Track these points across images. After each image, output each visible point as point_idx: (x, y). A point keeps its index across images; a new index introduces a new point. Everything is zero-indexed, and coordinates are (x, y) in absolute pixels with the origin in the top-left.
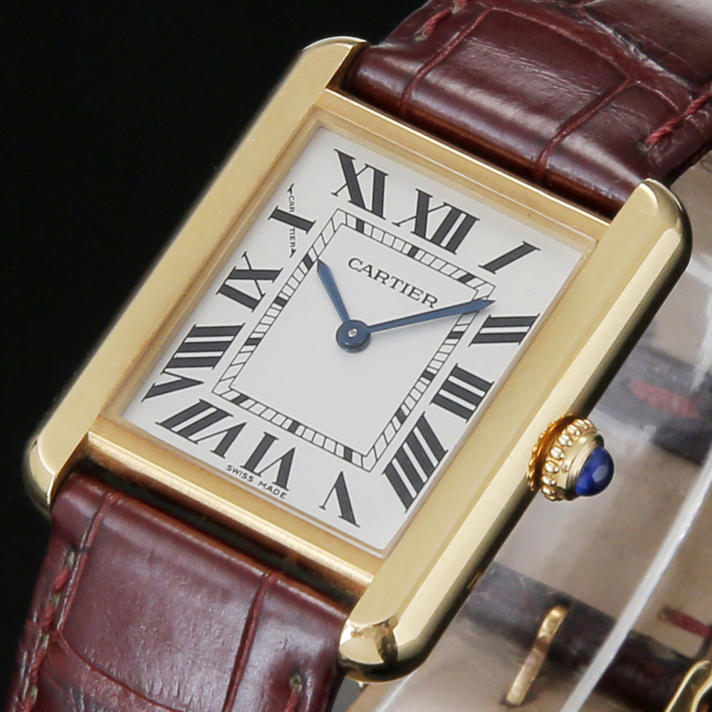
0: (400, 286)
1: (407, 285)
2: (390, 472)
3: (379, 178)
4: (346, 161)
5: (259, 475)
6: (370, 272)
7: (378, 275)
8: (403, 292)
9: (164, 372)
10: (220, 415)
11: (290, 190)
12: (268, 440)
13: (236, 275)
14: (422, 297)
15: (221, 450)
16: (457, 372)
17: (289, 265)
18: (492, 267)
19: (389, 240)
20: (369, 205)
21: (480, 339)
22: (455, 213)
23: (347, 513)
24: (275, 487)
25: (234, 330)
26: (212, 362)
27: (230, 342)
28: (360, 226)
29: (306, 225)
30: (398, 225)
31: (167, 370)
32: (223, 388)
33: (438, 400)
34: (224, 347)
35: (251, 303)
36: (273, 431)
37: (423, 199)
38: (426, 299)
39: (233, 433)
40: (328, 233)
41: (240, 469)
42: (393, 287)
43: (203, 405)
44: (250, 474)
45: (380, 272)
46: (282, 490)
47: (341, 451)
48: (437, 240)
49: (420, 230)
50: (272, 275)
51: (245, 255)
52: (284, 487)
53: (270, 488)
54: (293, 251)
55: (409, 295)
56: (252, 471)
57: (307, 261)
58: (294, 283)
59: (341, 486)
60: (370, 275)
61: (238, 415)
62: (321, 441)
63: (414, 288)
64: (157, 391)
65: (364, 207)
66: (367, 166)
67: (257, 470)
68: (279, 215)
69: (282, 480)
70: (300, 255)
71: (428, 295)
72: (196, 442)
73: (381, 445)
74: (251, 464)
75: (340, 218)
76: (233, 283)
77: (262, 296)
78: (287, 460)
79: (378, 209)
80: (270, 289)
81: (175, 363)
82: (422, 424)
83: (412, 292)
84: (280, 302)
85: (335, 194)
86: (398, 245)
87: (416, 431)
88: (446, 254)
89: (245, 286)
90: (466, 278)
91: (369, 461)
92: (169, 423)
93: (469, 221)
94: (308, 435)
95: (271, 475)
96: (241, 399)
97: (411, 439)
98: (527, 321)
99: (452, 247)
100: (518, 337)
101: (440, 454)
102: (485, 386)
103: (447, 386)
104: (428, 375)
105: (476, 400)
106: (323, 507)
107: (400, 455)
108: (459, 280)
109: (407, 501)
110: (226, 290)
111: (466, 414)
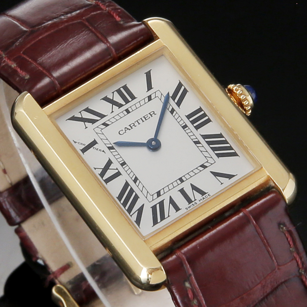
0: (140, 121)
1: (141, 119)
2: (219, 155)
3: (88, 110)
4: (74, 118)
5: (195, 200)
6: (128, 129)
7: (131, 127)
8: (143, 121)
9: (131, 216)
10: (161, 204)
11: (75, 142)
12: (182, 191)
13: (102, 175)
14: (149, 116)
15: (177, 209)
16: (189, 117)
17: (109, 155)
18: (150, 87)
19: (117, 117)
20: (98, 118)
21: (179, 104)
22: (119, 91)
23: (230, 177)
24: (204, 196)
25: (127, 185)
26: (136, 198)
27: (131, 188)
28: (106, 125)
29: (94, 143)
30: (112, 112)
31: (131, 214)
32: (150, 198)
33: (197, 128)
34: (132, 191)
35: (118, 174)
36: (180, 187)
37: (106, 99)
38: (151, 115)
39: (172, 201)
40: (102, 137)
41: (189, 205)
42: (139, 124)
43: (154, 208)
44: (193, 203)
45: (130, 125)
46: (207, 195)
47: (201, 169)
48: (127, 101)
49: (120, 106)
50: (109, 163)
51: (95, 169)
52: (206, 193)
53: (203, 198)
54: (103, 151)
55: (146, 120)
56: (193, 202)
57: (110, 148)
58: (117, 157)
59: (216, 174)
60: (130, 130)
61: (166, 198)
62: (193, 173)
63: (144, 117)
64: (138, 221)
65: (98, 120)
66: (80, 112)
67: (193, 200)
68: (84, 150)
69: (202, 193)
70: (107, 150)
71: (150, 114)
72: (169, 216)
73: (206, 154)
74: (189, 201)
75: (98, 130)
76: (105, 177)
77: (117, 169)
78: (194, 188)
79: (102, 116)
80: (115, 165)
81: (129, 210)
82: (205, 137)
83: (145, 118)
84: (123, 164)
85: (86, 128)
86: (121, 115)
87: (207, 140)
88: (135, 101)
89: (109, 174)
90: (150, 98)
91: (211, 161)
92: (155, 222)
93: (125, 88)
94: (188, 177)
95: (198, 196)
96: (159, 194)
97: (209, 143)
98: (180, 85)
99: (133, 98)
100: (185, 91)
101: (220, 136)
102: (200, 110)
103: (193, 122)
104: (185, 127)
105: (205, 115)
106: (222, 184)
107: (214, 149)
108: (149, 101)
109: (235, 154)
110: (107, 181)
111: (209, 121)
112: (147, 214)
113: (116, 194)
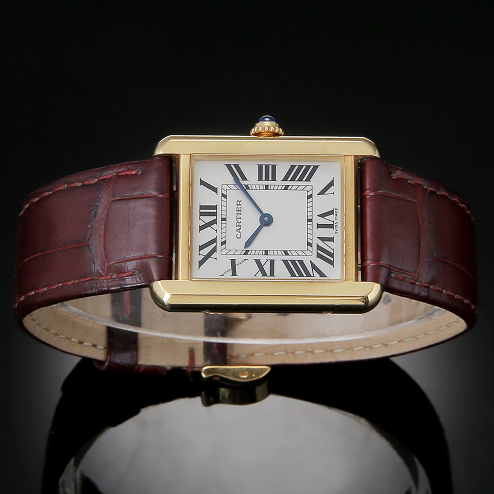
0: (239, 216)
1: (237, 214)
2: (308, 180)
3: (202, 248)
4: (201, 263)
5: (333, 222)
6: (239, 229)
7: (239, 226)
8: (240, 214)
9: (314, 276)
10: (319, 248)
11: (222, 275)
12: (319, 226)
13: (264, 274)
14: (239, 206)
15: (331, 239)
16: (260, 179)
17: (251, 258)
18: (215, 190)
19: (224, 230)
20: (214, 245)
21: (244, 178)
22: (202, 214)
23: (331, 184)
24: (335, 214)
25: (285, 262)
26: (301, 262)
27: (290, 261)
28: (224, 243)
29: (233, 262)
30: (216, 231)
31: (312, 276)
32: (308, 253)
33: (274, 179)
34: (293, 262)
35: (272, 262)
36: (315, 226)
37: (202, 228)
38: (239, 205)
39: (323, 239)
40: (232, 252)
41: (335, 229)
42: (240, 218)
43: (319, 256)
44: (335, 225)
45: (237, 226)
46: (335, 210)
47: (310, 200)
48: (215, 214)
49: (215, 222)
50: (258, 262)
51: (255, 276)
52: (333, 210)
53: (336, 215)
54: (245, 260)
55: (241, 211)
56: (333, 225)
57: (246, 253)
58: (257, 253)
59: (322, 193)
61: (316, 242)
62: (310, 208)
63: (237, 211)
64: (322, 274)
65: (216, 246)
66: (199, 254)
67: (332, 223)
68: (234, 274)
69: (331, 213)
70: (246, 257)
71: (237, 205)
72: (333, 250)
73: (301, 188)
74: (331, 226)
75: (224, 252)
76: (268, 273)
77: (267, 260)
78: (323, 216)
79: (214, 241)
80: (263, 259)
81: (308, 275)
82: (285, 179)
83: (239, 211)
84: (266, 253)
85: (216, 259)
86: (224, 226)
87: (289, 179)
88: (219, 208)
89: (267, 268)
90: (224, 196)
91: (309, 188)
92: (332, 263)
93: (202, 207)
94: (310, 214)
95: (331, 217)
96: (310, 244)
97: (293, 179)
98: (229, 166)
99: (215, 207)
100: (237, 166)
101: (293, 167)
102: (260, 167)
103: (267, 179)
104: (267, 187)
105: (267, 167)
106: (333, 193)
107: (300, 180)
108: (226, 198)
109: (316, 168)
110: (272, 274)
111: (274, 167)
112: (321, 264)
113: (287, 275)
